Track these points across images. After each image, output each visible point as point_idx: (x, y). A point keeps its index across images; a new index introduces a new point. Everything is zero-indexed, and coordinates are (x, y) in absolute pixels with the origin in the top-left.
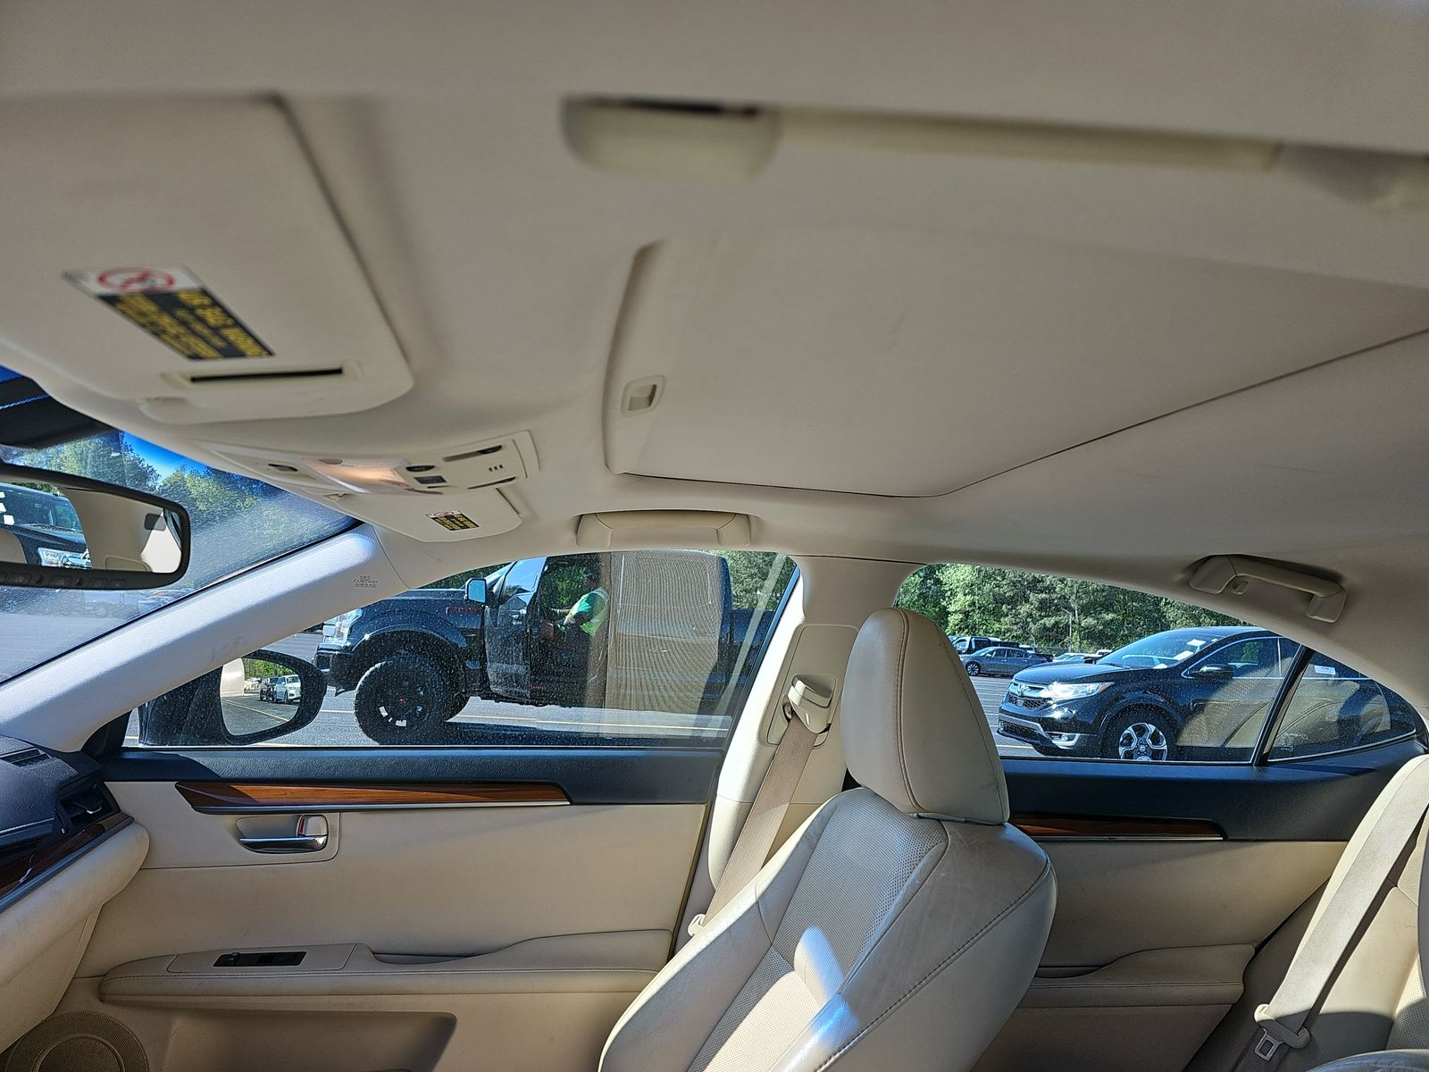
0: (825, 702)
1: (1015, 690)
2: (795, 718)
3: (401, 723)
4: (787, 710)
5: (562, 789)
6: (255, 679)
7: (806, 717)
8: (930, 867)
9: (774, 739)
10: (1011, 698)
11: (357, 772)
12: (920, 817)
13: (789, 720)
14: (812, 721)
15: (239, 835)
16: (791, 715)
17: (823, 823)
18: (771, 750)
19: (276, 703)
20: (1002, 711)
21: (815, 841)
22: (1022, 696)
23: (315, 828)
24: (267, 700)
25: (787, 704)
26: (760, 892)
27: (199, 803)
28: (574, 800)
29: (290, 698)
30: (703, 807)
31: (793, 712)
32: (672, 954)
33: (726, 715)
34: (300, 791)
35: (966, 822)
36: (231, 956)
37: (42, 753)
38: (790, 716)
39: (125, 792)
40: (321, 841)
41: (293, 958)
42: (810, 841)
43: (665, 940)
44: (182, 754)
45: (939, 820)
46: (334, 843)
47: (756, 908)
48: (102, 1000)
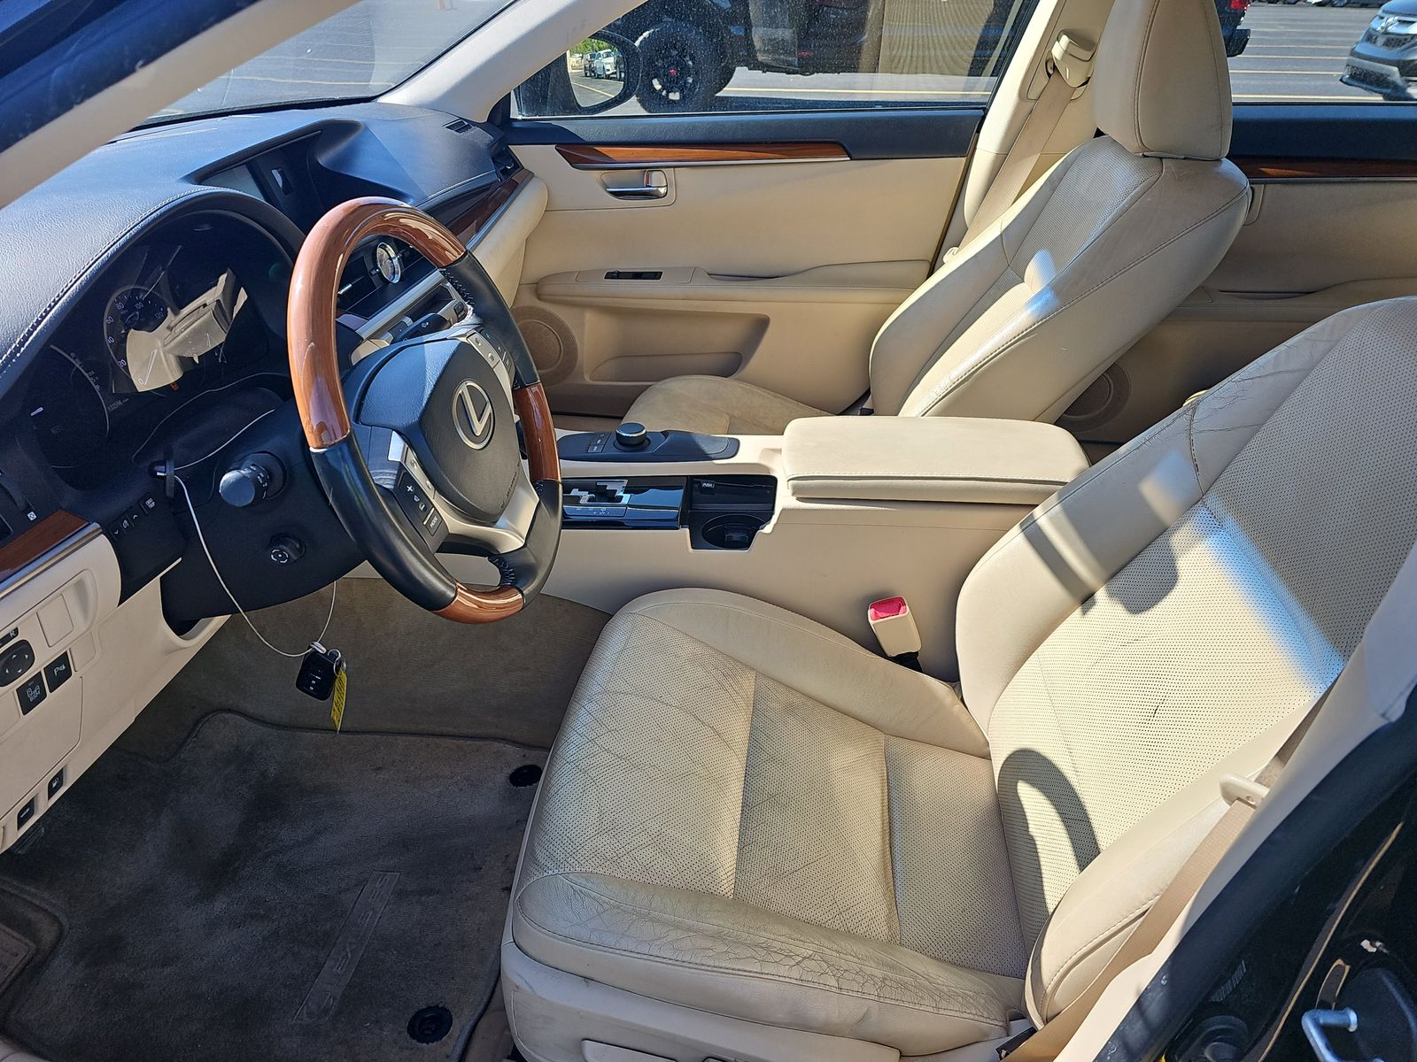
0: (1086, 55)
1: (1378, 26)
2: (1056, 74)
3: (675, 96)
4: (1050, 65)
5: (844, 147)
6: (578, 55)
7: (1067, 73)
8: (1139, 195)
9: (1033, 95)
10: (1370, 37)
11: (683, 137)
12: (1145, 156)
13: (1049, 75)
14: (1071, 76)
15: (606, 187)
16: (1052, 69)
17: (1066, 167)
18: (1029, 105)
19: (598, 78)
20: (1353, 53)
21: (1056, 183)
22: (1386, 33)
23: (658, 180)
24: (591, 76)
25: (1050, 61)
26: (1004, 227)
27: (574, 161)
28: (853, 156)
29: (608, 73)
30: (964, 159)
31: (1055, 68)
32: (931, 273)
33: (992, 76)
34: (643, 152)
35: (1184, 159)
36: (614, 273)
37: (466, 123)
38: (1051, 72)
39: (525, 153)
40: (662, 190)
41: (656, 276)
42: (1052, 184)
43: (926, 268)
44: (553, 122)
45: (1161, 158)
46: (672, 192)
47: (1000, 240)
48: (539, 299)
